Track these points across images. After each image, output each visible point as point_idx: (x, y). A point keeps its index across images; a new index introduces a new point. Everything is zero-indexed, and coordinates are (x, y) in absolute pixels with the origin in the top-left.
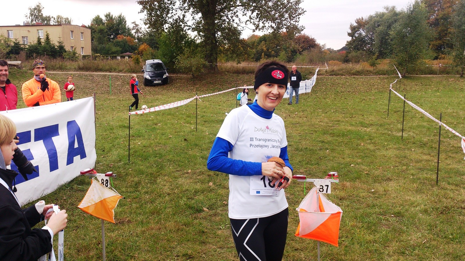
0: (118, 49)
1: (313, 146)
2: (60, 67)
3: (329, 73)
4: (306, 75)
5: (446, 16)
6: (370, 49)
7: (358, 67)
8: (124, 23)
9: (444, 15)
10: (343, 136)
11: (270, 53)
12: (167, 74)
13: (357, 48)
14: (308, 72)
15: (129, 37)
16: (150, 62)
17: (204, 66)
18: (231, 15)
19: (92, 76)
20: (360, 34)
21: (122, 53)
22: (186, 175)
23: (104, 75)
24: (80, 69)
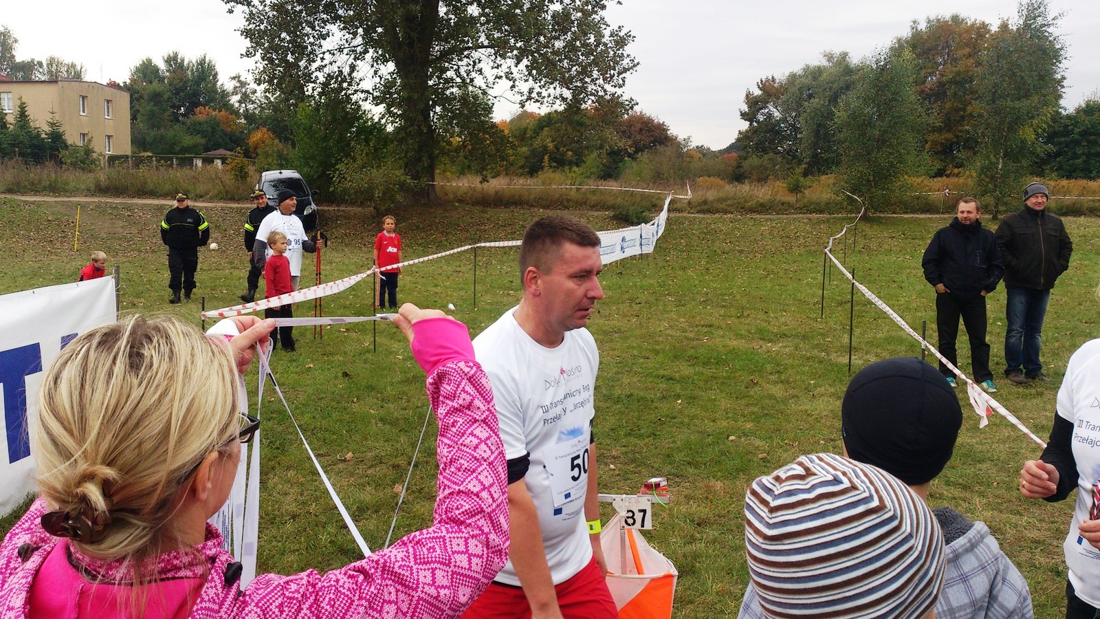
0: (199, 140)
1: (646, 389)
2: (51, 185)
3: (696, 207)
4: (643, 212)
5: (962, 76)
6: (790, 150)
7: (762, 193)
8: (211, 78)
9: (958, 73)
10: (717, 363)
11: (563, 154)
12: (313, 206)
13: (761, 148)
14: (648, 203)
15: (223, 113)
16: (271, 175)
17: (403, 187)
18: (466, 68)
19: (128, 208)
20: (770, 116)
21: (207, 150)
22: (341, 466)
23: (157, 205)
24: (101, 190)
